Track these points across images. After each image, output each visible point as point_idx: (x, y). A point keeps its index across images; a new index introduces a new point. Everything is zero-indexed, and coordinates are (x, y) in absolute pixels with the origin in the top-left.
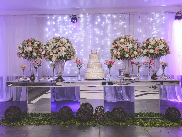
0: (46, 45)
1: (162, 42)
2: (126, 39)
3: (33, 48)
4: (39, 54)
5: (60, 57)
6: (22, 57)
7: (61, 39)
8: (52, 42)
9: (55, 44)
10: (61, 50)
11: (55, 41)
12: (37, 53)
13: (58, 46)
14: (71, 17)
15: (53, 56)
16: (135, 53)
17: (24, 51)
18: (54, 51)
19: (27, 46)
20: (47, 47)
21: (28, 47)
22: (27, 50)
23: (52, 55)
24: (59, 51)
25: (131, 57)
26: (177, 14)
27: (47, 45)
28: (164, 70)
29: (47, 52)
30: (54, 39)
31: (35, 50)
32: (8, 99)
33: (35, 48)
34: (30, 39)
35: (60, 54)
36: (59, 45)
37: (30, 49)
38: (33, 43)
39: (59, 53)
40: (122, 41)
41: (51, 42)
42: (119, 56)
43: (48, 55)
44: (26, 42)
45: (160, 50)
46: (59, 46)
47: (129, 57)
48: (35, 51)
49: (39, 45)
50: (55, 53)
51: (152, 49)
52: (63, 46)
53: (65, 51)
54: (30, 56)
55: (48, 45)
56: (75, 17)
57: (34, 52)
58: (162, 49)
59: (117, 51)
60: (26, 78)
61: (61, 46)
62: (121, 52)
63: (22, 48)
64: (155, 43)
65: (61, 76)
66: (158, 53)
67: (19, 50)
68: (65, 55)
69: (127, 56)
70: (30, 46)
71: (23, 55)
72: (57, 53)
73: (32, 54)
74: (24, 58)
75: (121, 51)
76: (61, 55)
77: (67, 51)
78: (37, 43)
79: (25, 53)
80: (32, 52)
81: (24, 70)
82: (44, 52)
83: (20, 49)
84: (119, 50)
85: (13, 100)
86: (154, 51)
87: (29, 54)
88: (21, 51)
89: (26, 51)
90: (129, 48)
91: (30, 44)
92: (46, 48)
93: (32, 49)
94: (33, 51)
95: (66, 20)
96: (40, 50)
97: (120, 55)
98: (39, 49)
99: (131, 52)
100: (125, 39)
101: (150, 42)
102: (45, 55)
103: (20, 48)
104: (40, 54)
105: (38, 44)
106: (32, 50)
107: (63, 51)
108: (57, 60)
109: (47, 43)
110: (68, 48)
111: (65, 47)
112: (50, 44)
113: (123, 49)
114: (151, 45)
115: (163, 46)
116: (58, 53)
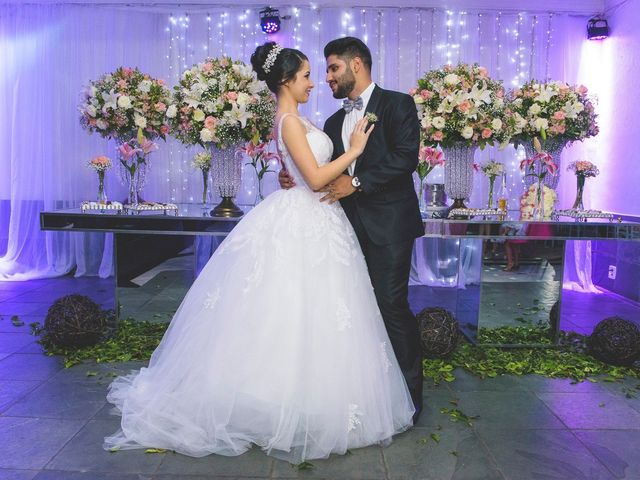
0: (178, 85)
1: (575, 96)
2: (467, 75)
3: (133, 98)
4: (154, 123)
5: (231, 128)
6: (99, 130)
7: (234, 66)
8: (204, 75)
9: (213, 82)
10: (234, 105)
11: (212, 72)
12: (148, 119)
13: (222, 89)
14: (263, 15)
15: (206, 125)
16: (497, 124)
17: (104, 110)
18: (211, 106)
19: (112, 91)
20: (186, 91)
21: (118, 95)
22: (114, 107)
23: (202, 123)
24: (228, 107)
25: (480, 137)
26: (593, 21)
27: (183, 83)
28: (581, 191)
29: (183, 109)
30: (210, 65)
31: (141, 107)
32: (62, 270)
33: (142, 101)
34: (126, 68)
35: (231, 118)
36: (227, 85)
37: (125, 102)
38: (134, 83)
39: (227, 113)
40: (452, 79)
41: (198, 75)
42: (440, 133)
43: (188, 121)
44: (109, 79)
45: (568, 121)
46: (228, 90)
47: (476, 138)
48: (140, 111)
49: (156, 92)
50: (213, 114)
51: (543, 115)
52: (240, 90)
53: (250, 109)
54: (124, 129)
55: (186, 83)
56: (274, 14)
57: (137, 116)
58: (576, 116)
59: (433, 116)
60: (109, 203)
61: (233, 90)
62: (447, 121)
63: (97, 98)
64: (553, 99)
65: (230, 198)
66: (563, 132)
67: (85, 105)
68: (248, 120)
69: (468, 132)
70: (126, 92)
71: (101, 124)
72: (219, 114)
73: (132, 122)
74: (104, 133)
75: (447, 114)
76: (233, 122)
77: (256, 107)
78: (149, 82)
79: (107, 115)
80: (130, 113)
81: (102, 173)
82: (172, 112)
83: (90, 103)
84: (439, 110)
85: (77, 275)
86: (550, 125)
87: (123, 120)
88: (93, 110)
89: (111, 110)
90: (478, 104)
91: (123, 87)
92: (179, 97)
93: (132, 103)
94: (136, 109)
95: (244, 24)
96: (160, 107)
97: (444, 131)
98: (156, 106)
99: (482, 121)
100: (462, 72)
101: (537, 91)
102: (178, 120)
103: (89, 98)
104: (159, 123)
105: (152, 88)
106: (130, 106)
107: (243, 106)
108: (218, 140)
109: (184, 77)
110: (258, 97)
111: (250, 94)
112: (195, 82)
113: (455, 110)
114: (539, 103)
115: (579, 107)
116: (222, 114)
